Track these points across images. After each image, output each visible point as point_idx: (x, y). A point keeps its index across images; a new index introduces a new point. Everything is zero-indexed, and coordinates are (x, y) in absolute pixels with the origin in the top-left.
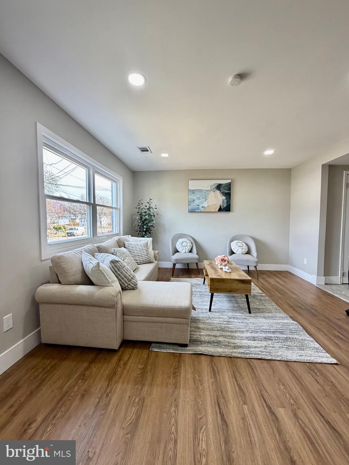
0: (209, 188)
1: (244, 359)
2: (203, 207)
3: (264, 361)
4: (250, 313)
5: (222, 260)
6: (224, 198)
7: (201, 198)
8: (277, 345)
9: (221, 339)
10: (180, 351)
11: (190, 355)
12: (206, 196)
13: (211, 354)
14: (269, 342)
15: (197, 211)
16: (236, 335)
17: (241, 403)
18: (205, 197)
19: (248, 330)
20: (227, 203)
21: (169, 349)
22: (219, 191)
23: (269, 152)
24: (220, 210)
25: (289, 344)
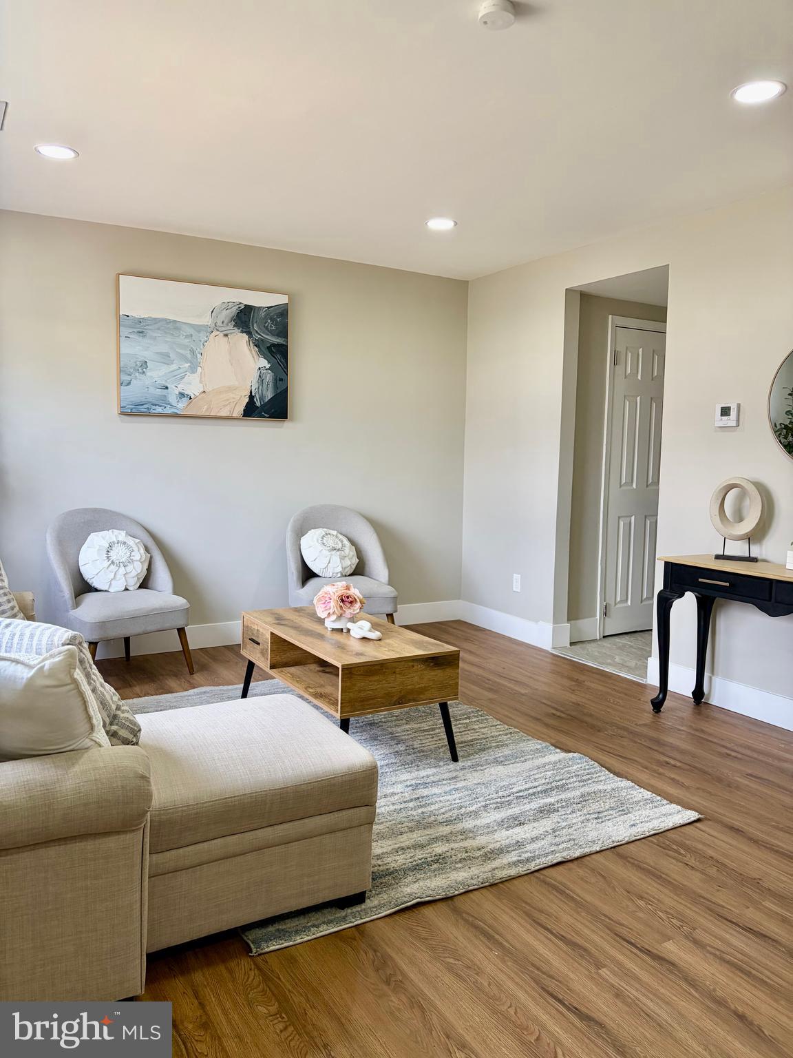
0: (207, 320)
1: (526, 878)
2: (182, 395)
3: (570, 865)
4: (455, 758)
5: (343, 601)
6: (264, 363)
7: (172, 356)
8: (576, 818)
9: (439, 848)
10: (353, 918)
11: (387, 919)
12: (193, 352)
13: (443, 895)
14: (555, 817)
15: (159, 410)
16: (469, 824)
17: (593, 970)
18: (189, 356)
19: (486, 806)
20: (276, 387)
21: (314, 926)
22: (245, 337)
23: (441, 225)
24: (251, 410)
25: (595, 807)
